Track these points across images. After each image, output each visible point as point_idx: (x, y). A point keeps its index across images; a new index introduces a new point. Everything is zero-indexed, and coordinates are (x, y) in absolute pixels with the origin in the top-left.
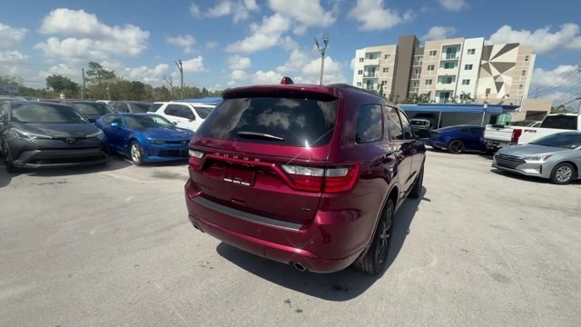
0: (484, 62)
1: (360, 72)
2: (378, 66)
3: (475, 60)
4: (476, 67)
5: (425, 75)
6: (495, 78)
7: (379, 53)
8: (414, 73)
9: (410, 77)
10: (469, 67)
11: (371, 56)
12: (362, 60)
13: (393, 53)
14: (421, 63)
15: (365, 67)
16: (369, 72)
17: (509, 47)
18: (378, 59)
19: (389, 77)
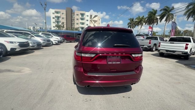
0: (91, 19)
1: (53, 18)
2: (60, 16)
3: (89, 18)
4: (89, 21)
5: (76, 22)
6: (94, 24)
7: (60, 12)
8: (72, 20)
9: (71, 22)
10: (87, 20)
11: (57, 12)
12: (54, 13)
13: (65, 13)
14: (74, 17)
15: (55, 16)
16: (57, 18)
17: (96, 16)
18: (60, 14)
19: (65, 21)
